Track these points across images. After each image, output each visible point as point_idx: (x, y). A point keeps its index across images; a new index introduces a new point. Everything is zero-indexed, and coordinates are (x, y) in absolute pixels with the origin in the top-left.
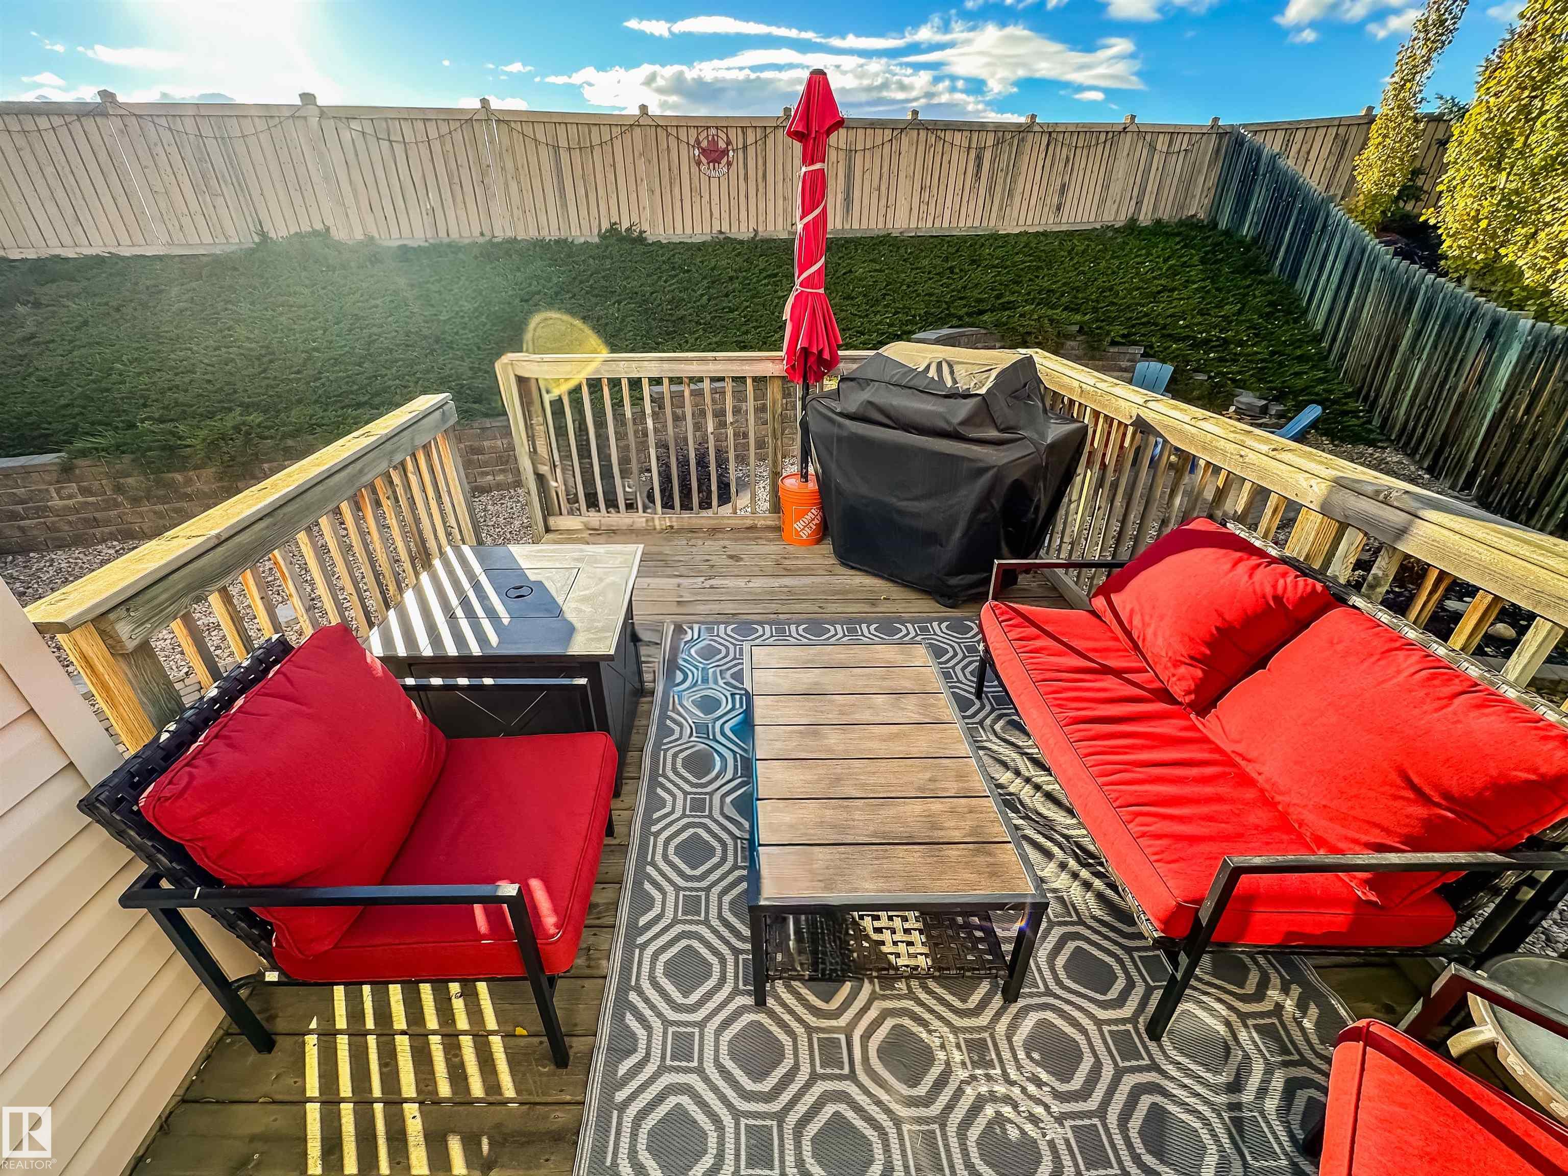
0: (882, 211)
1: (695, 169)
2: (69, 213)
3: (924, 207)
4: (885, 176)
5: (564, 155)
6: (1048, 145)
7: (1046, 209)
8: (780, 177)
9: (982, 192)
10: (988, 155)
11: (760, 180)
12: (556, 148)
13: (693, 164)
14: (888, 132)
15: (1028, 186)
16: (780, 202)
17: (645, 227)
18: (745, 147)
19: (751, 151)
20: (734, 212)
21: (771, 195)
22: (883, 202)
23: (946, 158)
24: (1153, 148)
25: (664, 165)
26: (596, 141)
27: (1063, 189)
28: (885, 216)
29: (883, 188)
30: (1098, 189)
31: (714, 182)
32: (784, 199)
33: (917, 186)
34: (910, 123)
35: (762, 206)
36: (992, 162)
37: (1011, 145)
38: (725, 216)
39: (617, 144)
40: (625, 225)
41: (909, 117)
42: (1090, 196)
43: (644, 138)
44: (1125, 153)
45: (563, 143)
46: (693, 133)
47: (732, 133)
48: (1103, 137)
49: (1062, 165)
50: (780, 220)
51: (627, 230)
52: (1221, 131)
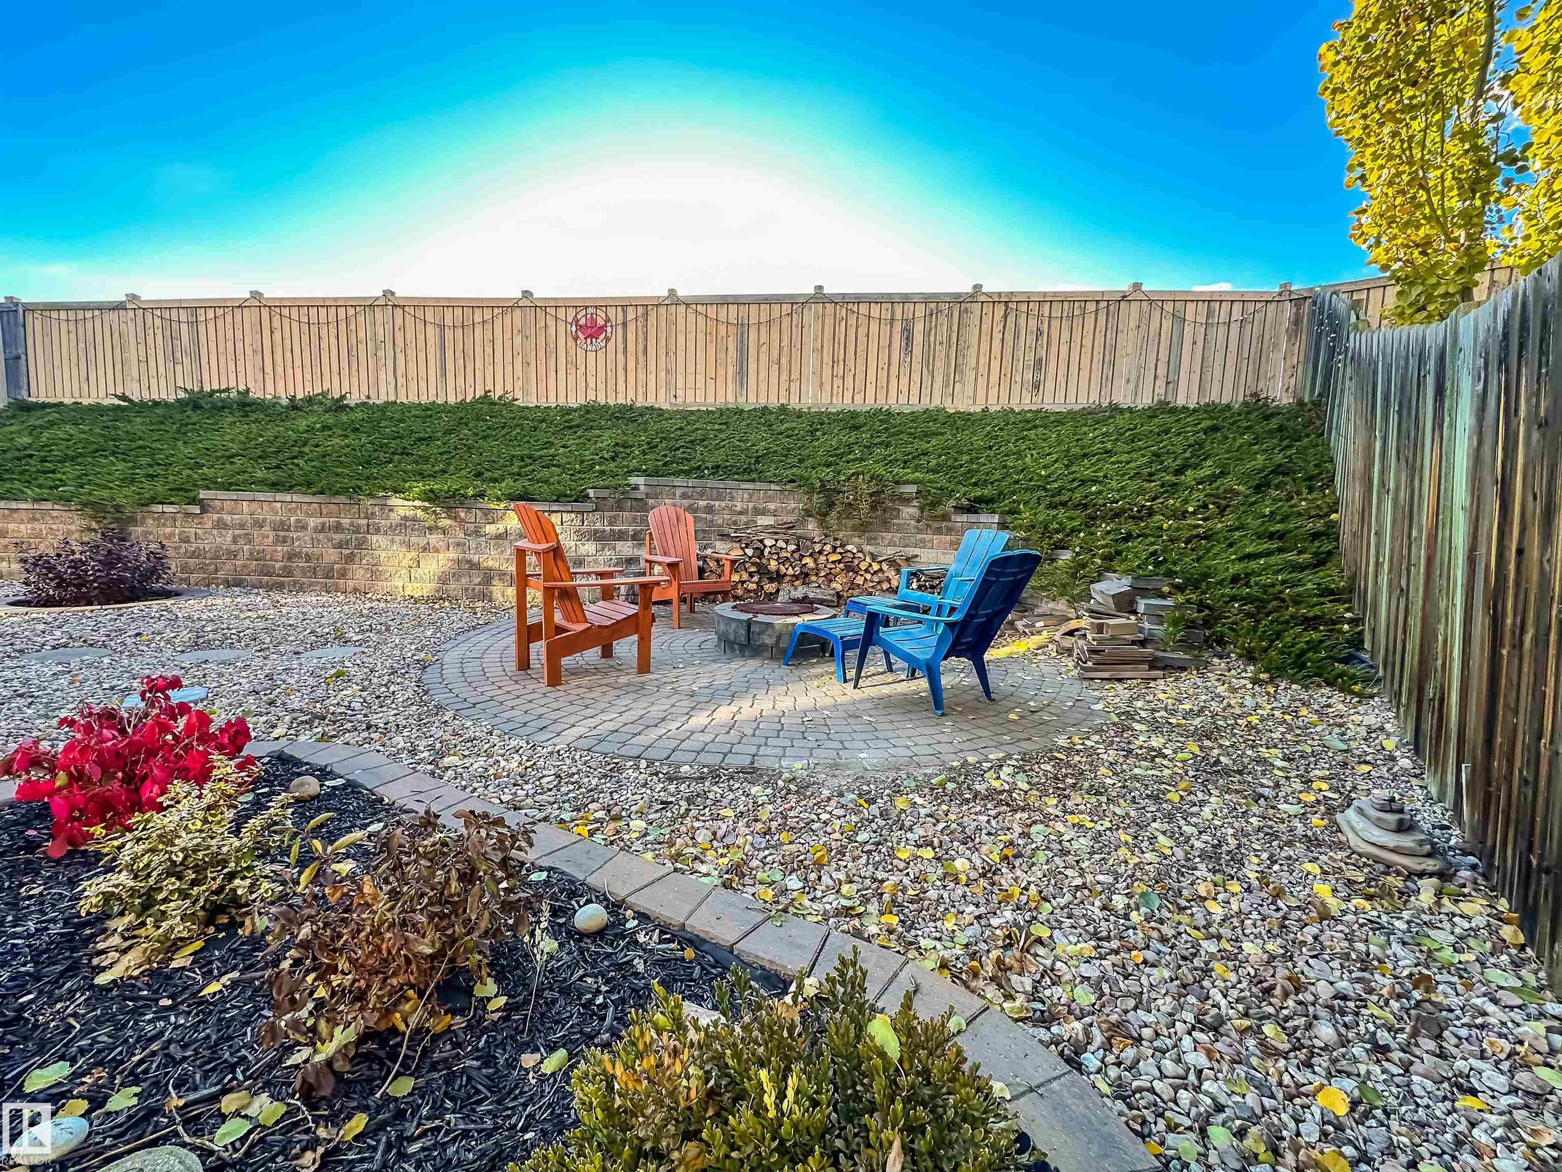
0: (784, 386)
1: (571, 343)
2: (83, 374)
3: (838, 382)
4: (786, 350)
5: (449, 334)
6: (1005, 316)
7: (1016, 388)
8: (662, 352)
9: (916, 367)
10: (919, 327)
11: (640, 353)
12: (442, 327)
13: (570, 339)
14: (786, 308)
15: (983, 360)
16: (662, 375)
17: (518, 395)
18: (625, 324)
19: (631, 327)
20: (611, 383)
21: (652, 367)
22: (784, 377)
23: (862, 331)
24: (1179, 319)
25: (541, 339)
26: (478, 318)
27: (1038, 364)
28: (788, 390)
29: (784, 361)
30: (1097, 366)
31: (591, 356)
32: (667, 371)
33: (827, 359)
34: (813, 297)
35: (642, 377)
36: (927, 333)
37: (950, 316)
38: (601, 386)
39: (498, 323)
40: (499, 392)
41: (812, 291)
42: (1085, 373)
43: (524, 317)
44: (1133, 324)
45: (449, 322)
46: (571, 313)
47: (611, 312)
48: (1091, 307)
49: (1031, 339)
50: (662, 391)
51: (500, 398)
52: (1294, 297)
